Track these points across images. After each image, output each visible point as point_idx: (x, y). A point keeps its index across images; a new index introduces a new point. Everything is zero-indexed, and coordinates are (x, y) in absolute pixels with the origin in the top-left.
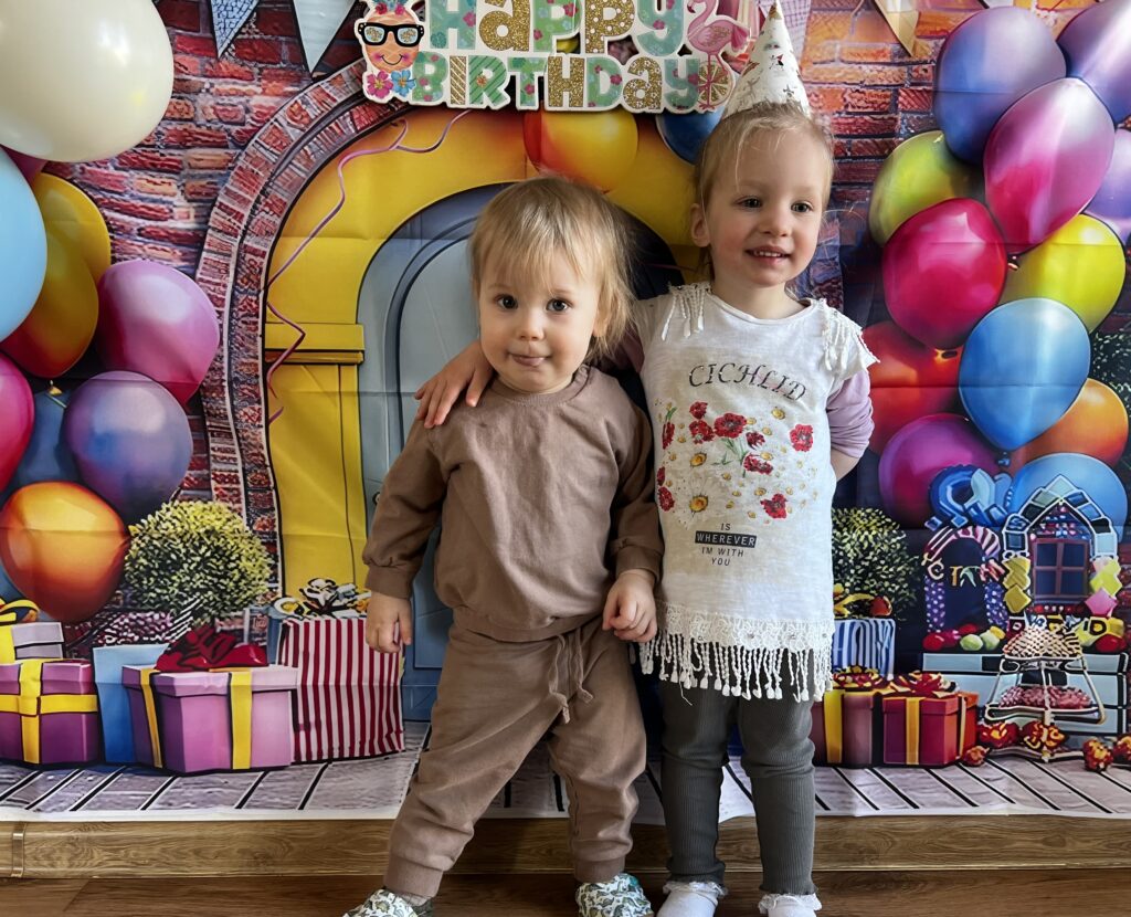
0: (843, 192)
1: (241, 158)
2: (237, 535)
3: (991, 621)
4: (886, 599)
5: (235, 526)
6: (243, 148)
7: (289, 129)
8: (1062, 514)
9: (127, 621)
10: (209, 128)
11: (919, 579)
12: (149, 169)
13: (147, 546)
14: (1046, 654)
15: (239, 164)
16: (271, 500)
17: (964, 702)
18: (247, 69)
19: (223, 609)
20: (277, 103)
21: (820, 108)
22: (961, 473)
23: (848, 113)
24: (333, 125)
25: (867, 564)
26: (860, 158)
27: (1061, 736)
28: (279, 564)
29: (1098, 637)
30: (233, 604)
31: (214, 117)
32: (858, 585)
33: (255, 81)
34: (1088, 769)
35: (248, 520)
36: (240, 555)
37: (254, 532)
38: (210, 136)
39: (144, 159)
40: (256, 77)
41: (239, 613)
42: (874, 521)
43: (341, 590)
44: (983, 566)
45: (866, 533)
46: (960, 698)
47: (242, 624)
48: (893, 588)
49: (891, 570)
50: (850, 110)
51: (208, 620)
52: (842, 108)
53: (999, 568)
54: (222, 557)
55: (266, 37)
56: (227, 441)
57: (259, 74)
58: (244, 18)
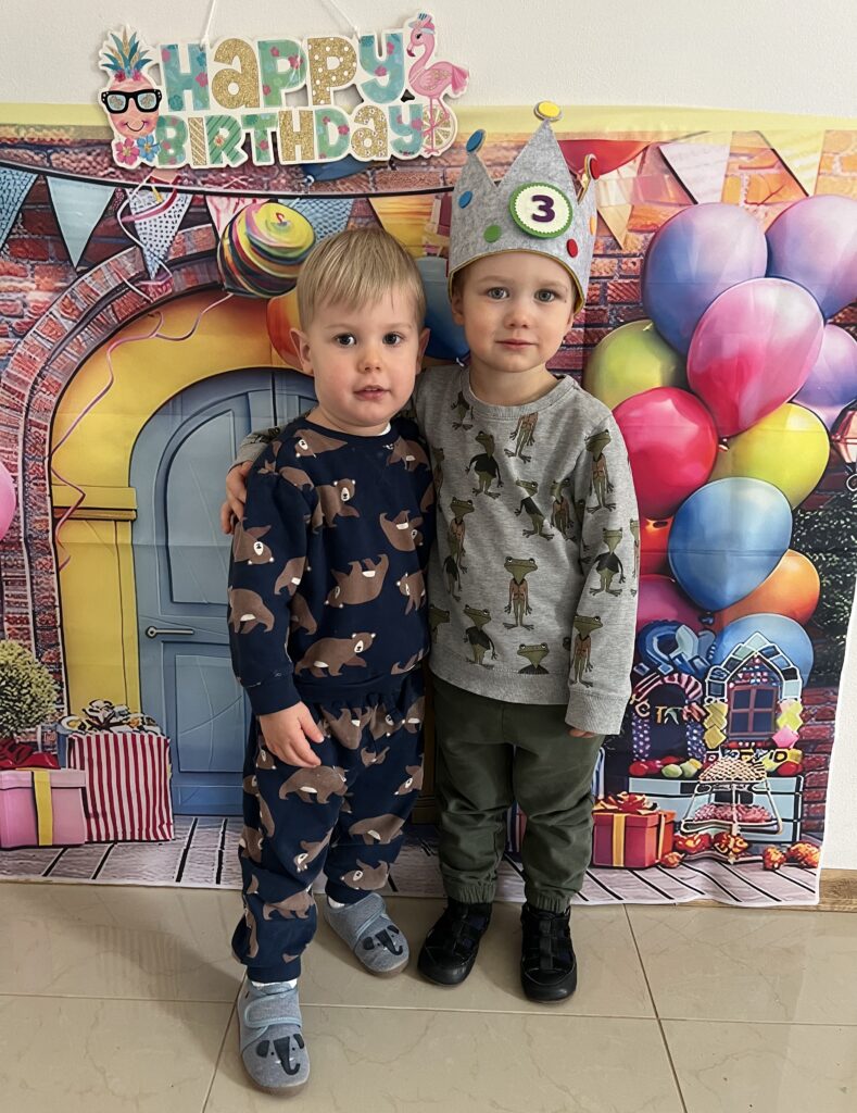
1: (20, 346)
2: (28, 666)
3: (690, 755)
5: (26, 659)
6: (22, 337)
7: (63, 321)
8: (757, 664)
14: (737, 779)
15: (18, 351)
16: (56, 636)
17: (663, 818)
18: (21, 266)
19: (19, 726)
20: (50, 298)
22: (665, 628)
24: (98, 317)
26: (572, 345)
27: (745, 845)
28: (64, 689)
29: (779, 764)
30: (28, 722)
33: (29, 277)
34: (765, 869)
35: (37, 654)
36: (31, 683)
37: (43, 663)
40: (29, 274)
41: (33, 729)
43: (117, 710)
44: (686, 707)
46: (660, 816)
47: (36, 737)
51: (8, 734)
53: (701, 710)
54: (15, 685)
55: (33, 237)
56: (20, 588)
57: (32, 270)
58: (13, 219)
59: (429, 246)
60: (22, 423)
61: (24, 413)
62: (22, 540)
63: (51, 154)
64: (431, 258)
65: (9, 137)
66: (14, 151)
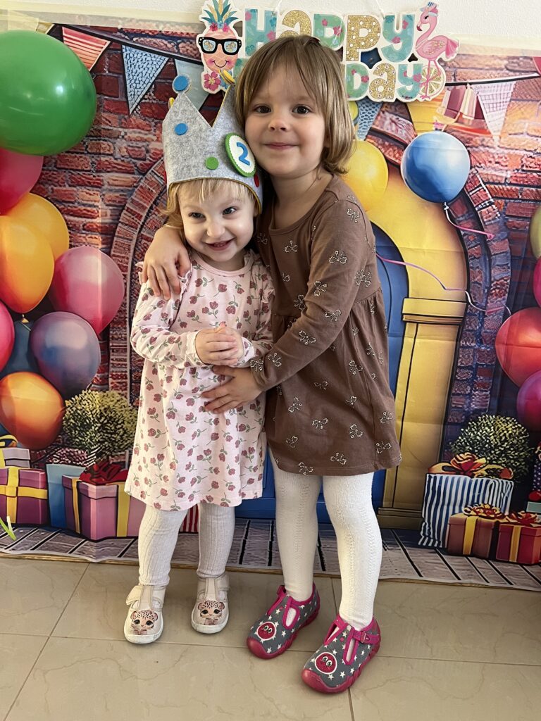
0: (512, 222)
1: (142, 181)
2: (123, 409)
4: (510, 469)
5: (123, 404)
6: (144, 175)
9: (65, 452)
10: (123, 161)
11: (532, 460)
12: (87, 185)
13: (74, 413)
15: (141, 184)
18: (148, 123)
19: (113, 451)
21: (506, 166)
23: (523, 170)
25: (502, 449)
26: (526, 200)
30: (119, 447)
31: (126, 154)
32: (495, 460)
33: (152, 131)
35: (130, 400)
36: (124, 421)
37: (134, 406)
38: (123, 166)
39: (84, 179)
40: (153, 129)
41: (123, 453)
42: (511, 425)
45: (505, 432)
47: (124, 458)
48: (516, 464)
49: (516, 454)
50: (525, 168)
51: (105, 457)
52: (520, 167)
54: (113, 422)
55: (160, 102)
56: (122, 354)
57: (155, 126)
58: (147, 89)
59: (438, 124)
60: (135, 237)
61: (138, 229)
62: (127, 320)
63: (180, 43)
64: (438, 132)
65: (150, 29)
66: (154, 40)
